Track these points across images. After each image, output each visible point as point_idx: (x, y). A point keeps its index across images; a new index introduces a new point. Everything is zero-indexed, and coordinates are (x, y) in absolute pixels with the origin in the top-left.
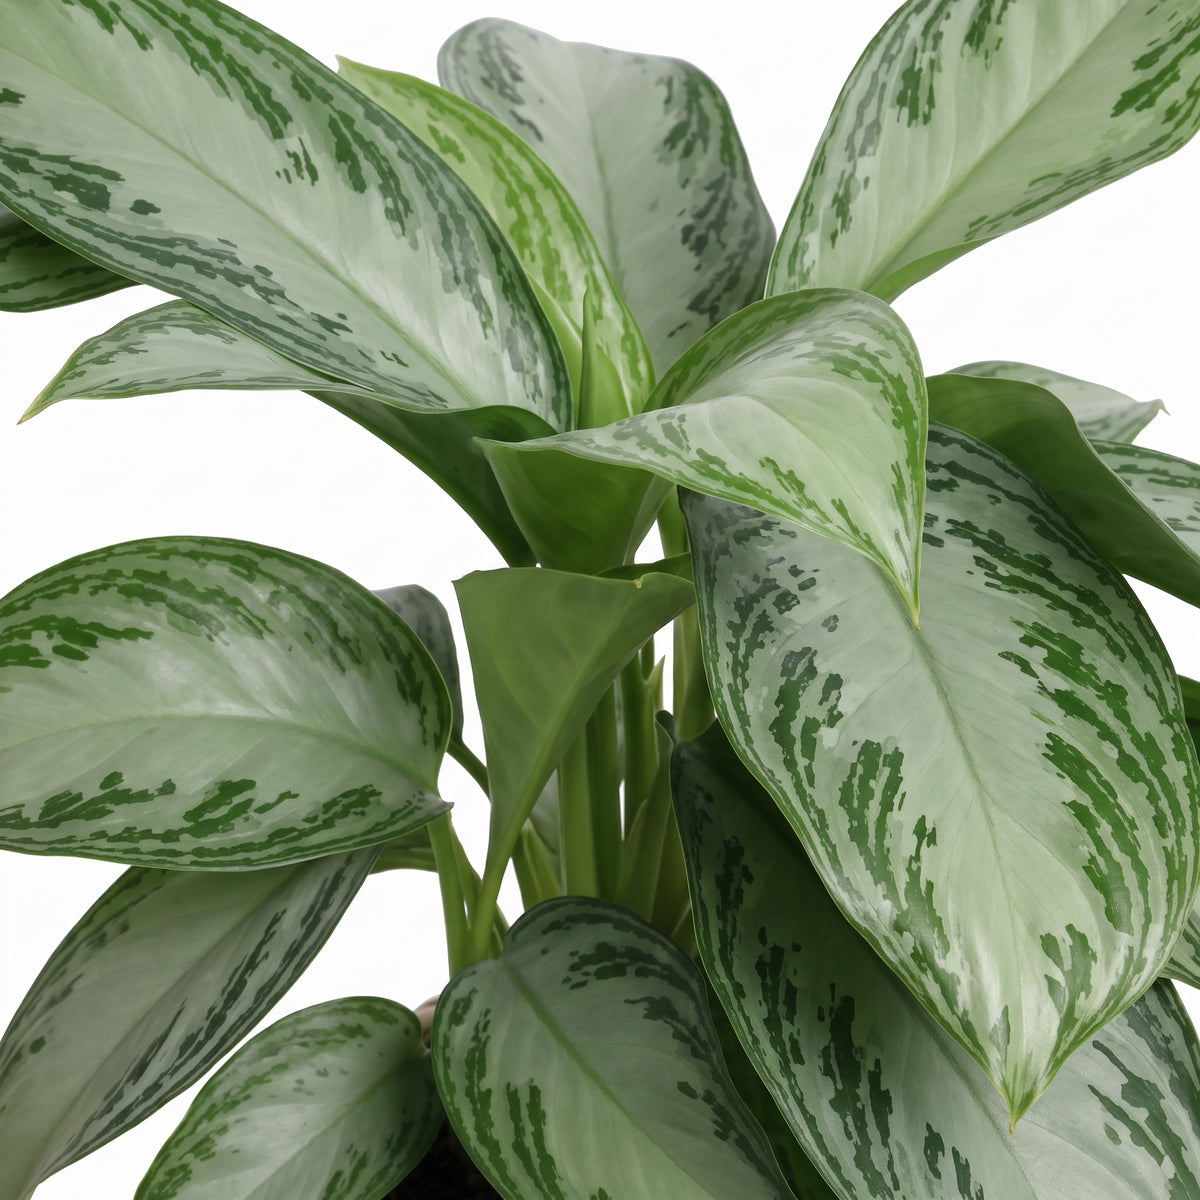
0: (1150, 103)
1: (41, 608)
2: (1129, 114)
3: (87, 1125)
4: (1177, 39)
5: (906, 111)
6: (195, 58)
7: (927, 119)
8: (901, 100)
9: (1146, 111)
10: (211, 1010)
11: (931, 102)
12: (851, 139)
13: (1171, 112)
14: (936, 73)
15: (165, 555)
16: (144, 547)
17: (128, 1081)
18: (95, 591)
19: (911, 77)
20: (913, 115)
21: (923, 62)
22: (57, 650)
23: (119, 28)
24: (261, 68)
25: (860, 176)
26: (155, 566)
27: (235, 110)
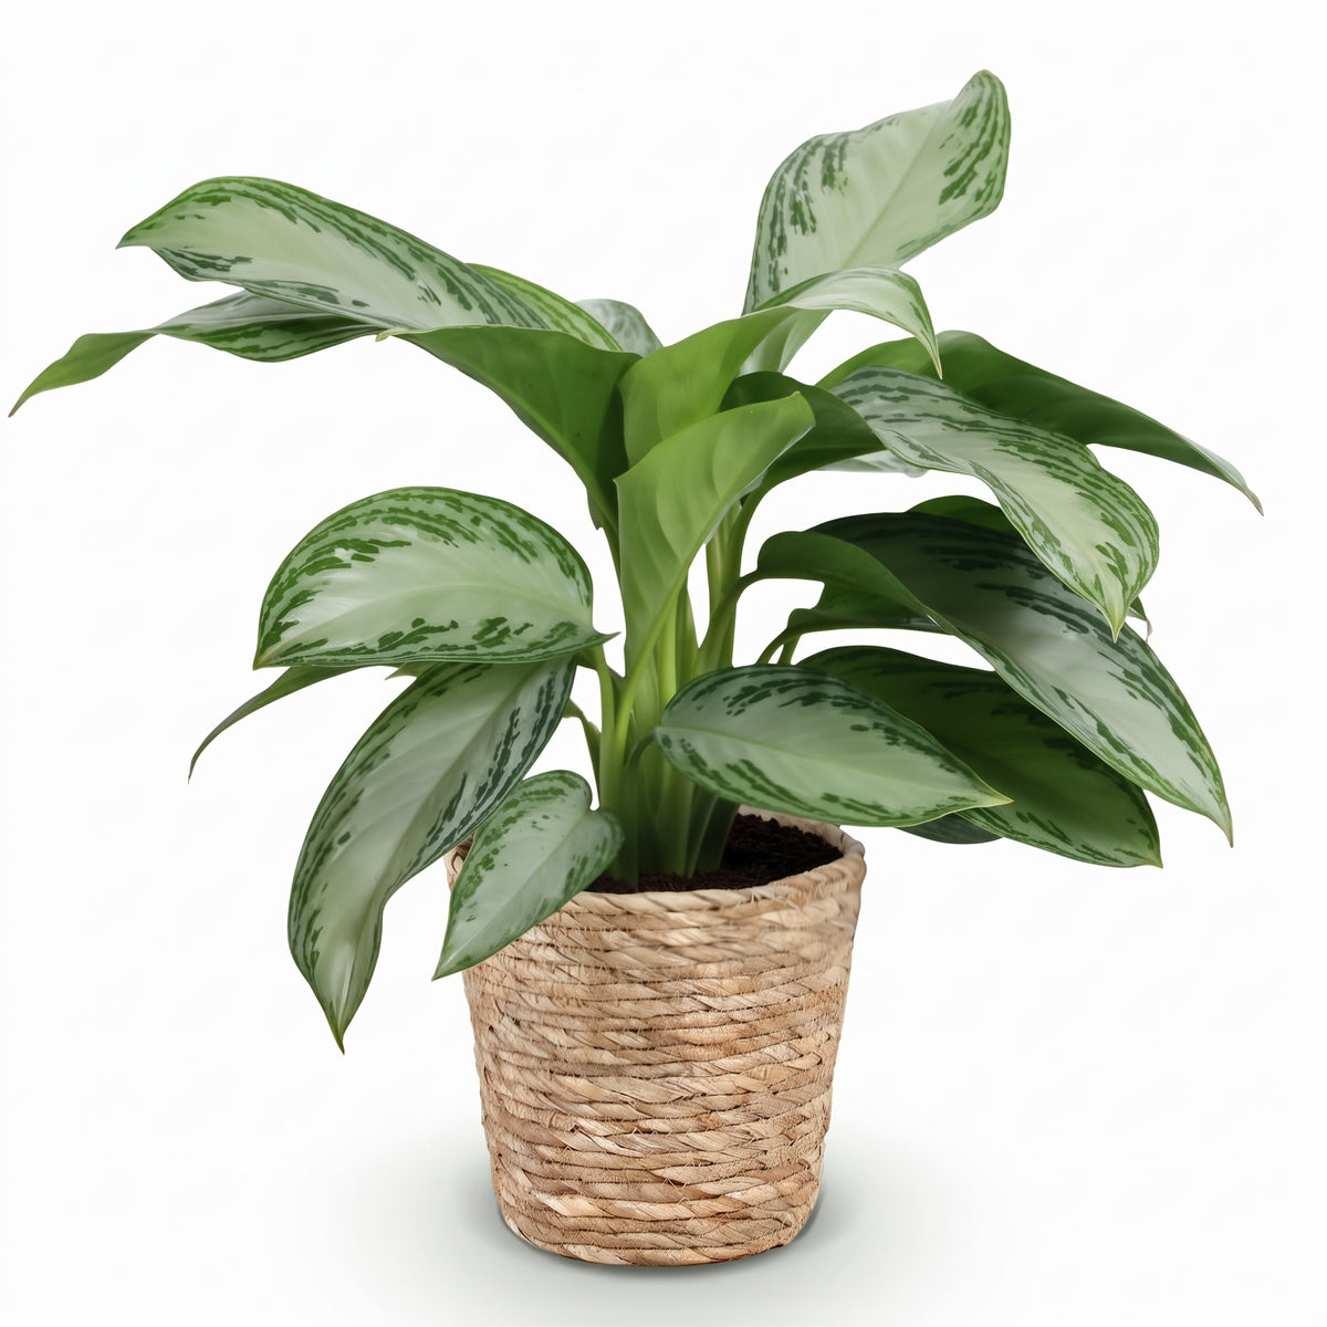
0: (963, 192)
1: (334, 536)
2: (950, 202)
3: (422, 851)
4: (968, 154)
5: (799, 227)
6: (349, 238)
7: (814, 230)
8: (794, 222)
9: (961, 197)
10: (490, 771)
11: (813, 219)
12: (770, 247)
13: (979, 195)
14: (811, 204)
15: (406, 498)
16: (391, 495)
17: (444, 818)
18: (366, 523)
19: (796, 207)
20: (804, 229)
21: (800, 197)
22: (354, 558)
23: (299, 221)
24: (389, 243)
25: (781, 267)
26: (401, 505)
27: (380, 266)
